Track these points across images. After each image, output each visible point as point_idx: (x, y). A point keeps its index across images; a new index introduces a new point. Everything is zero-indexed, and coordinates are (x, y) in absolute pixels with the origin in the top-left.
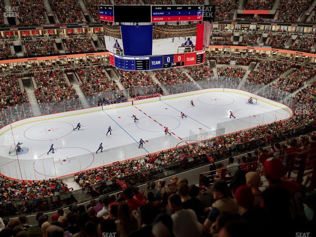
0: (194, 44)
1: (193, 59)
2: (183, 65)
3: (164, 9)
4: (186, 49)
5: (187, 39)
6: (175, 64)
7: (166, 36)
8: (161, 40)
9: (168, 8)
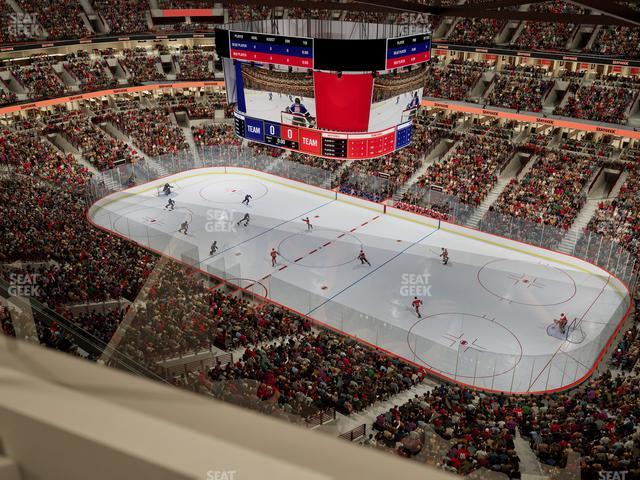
0: (313, 114)
1: (314, 143)
2: (297, 148)
3: (247, 37)
4: (295, 118)
5: (294, 99)
6: (283, 142)
7: (259, 87)
8: (253, 91)
9: (253, 38)
